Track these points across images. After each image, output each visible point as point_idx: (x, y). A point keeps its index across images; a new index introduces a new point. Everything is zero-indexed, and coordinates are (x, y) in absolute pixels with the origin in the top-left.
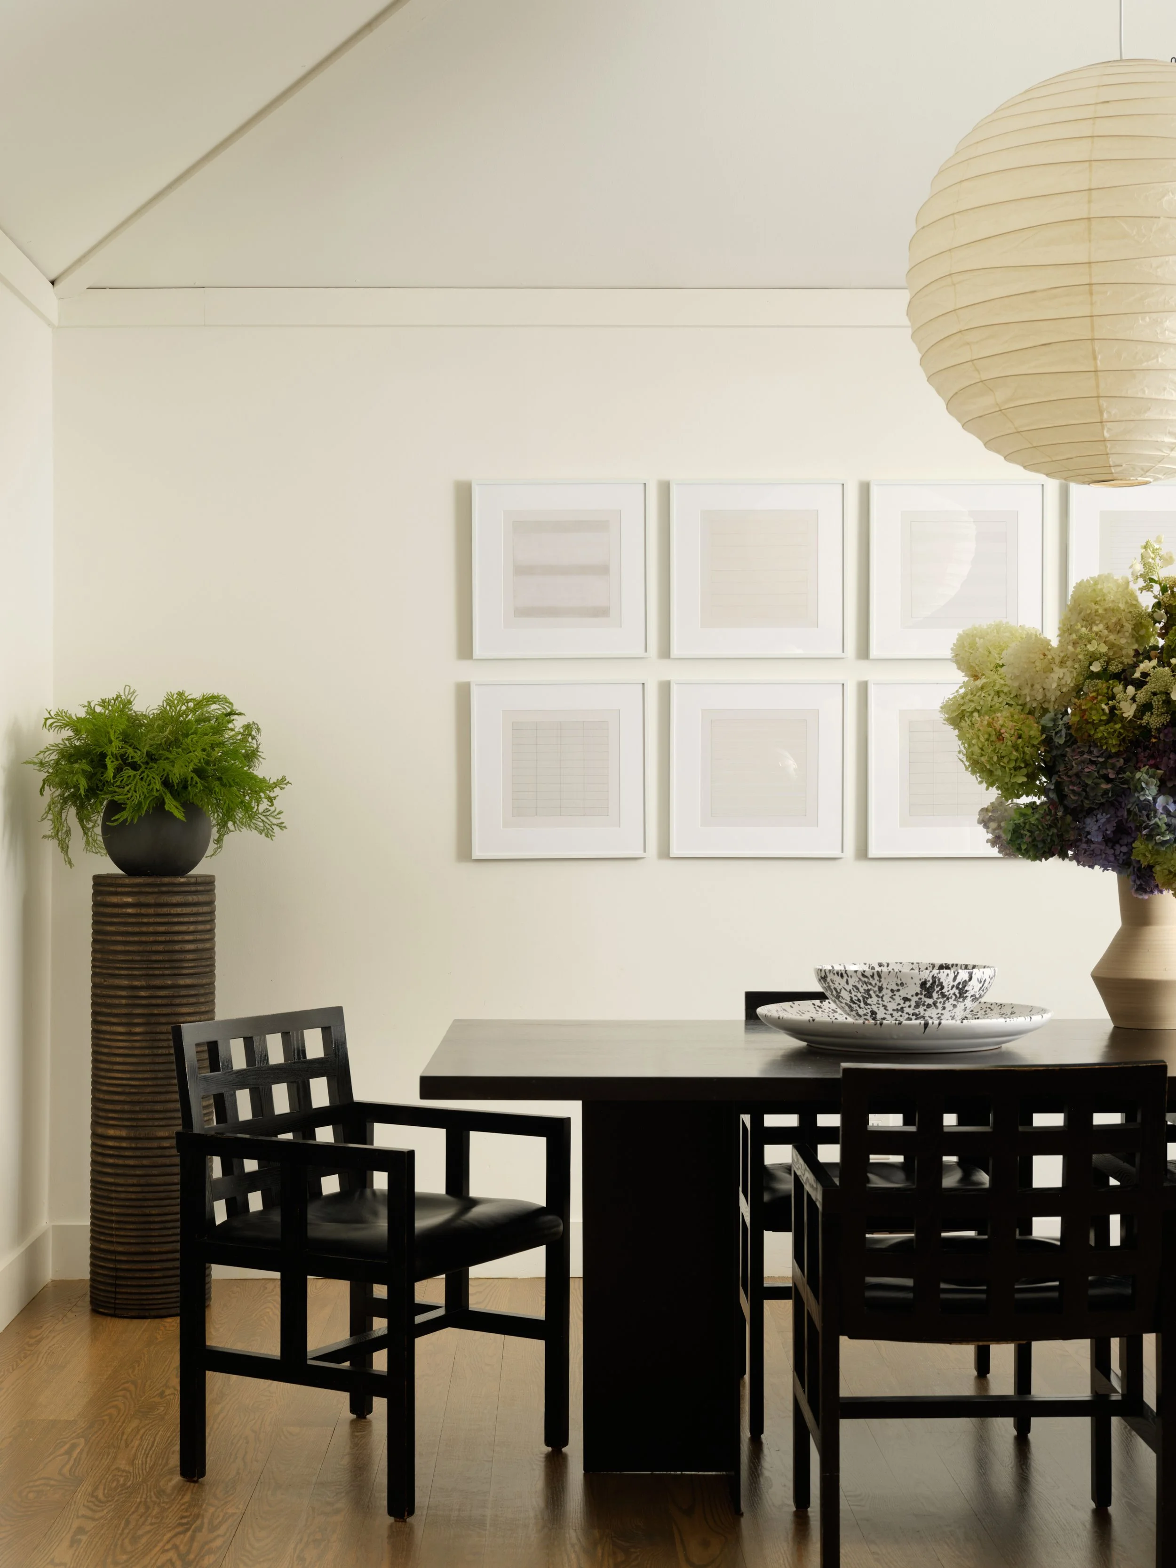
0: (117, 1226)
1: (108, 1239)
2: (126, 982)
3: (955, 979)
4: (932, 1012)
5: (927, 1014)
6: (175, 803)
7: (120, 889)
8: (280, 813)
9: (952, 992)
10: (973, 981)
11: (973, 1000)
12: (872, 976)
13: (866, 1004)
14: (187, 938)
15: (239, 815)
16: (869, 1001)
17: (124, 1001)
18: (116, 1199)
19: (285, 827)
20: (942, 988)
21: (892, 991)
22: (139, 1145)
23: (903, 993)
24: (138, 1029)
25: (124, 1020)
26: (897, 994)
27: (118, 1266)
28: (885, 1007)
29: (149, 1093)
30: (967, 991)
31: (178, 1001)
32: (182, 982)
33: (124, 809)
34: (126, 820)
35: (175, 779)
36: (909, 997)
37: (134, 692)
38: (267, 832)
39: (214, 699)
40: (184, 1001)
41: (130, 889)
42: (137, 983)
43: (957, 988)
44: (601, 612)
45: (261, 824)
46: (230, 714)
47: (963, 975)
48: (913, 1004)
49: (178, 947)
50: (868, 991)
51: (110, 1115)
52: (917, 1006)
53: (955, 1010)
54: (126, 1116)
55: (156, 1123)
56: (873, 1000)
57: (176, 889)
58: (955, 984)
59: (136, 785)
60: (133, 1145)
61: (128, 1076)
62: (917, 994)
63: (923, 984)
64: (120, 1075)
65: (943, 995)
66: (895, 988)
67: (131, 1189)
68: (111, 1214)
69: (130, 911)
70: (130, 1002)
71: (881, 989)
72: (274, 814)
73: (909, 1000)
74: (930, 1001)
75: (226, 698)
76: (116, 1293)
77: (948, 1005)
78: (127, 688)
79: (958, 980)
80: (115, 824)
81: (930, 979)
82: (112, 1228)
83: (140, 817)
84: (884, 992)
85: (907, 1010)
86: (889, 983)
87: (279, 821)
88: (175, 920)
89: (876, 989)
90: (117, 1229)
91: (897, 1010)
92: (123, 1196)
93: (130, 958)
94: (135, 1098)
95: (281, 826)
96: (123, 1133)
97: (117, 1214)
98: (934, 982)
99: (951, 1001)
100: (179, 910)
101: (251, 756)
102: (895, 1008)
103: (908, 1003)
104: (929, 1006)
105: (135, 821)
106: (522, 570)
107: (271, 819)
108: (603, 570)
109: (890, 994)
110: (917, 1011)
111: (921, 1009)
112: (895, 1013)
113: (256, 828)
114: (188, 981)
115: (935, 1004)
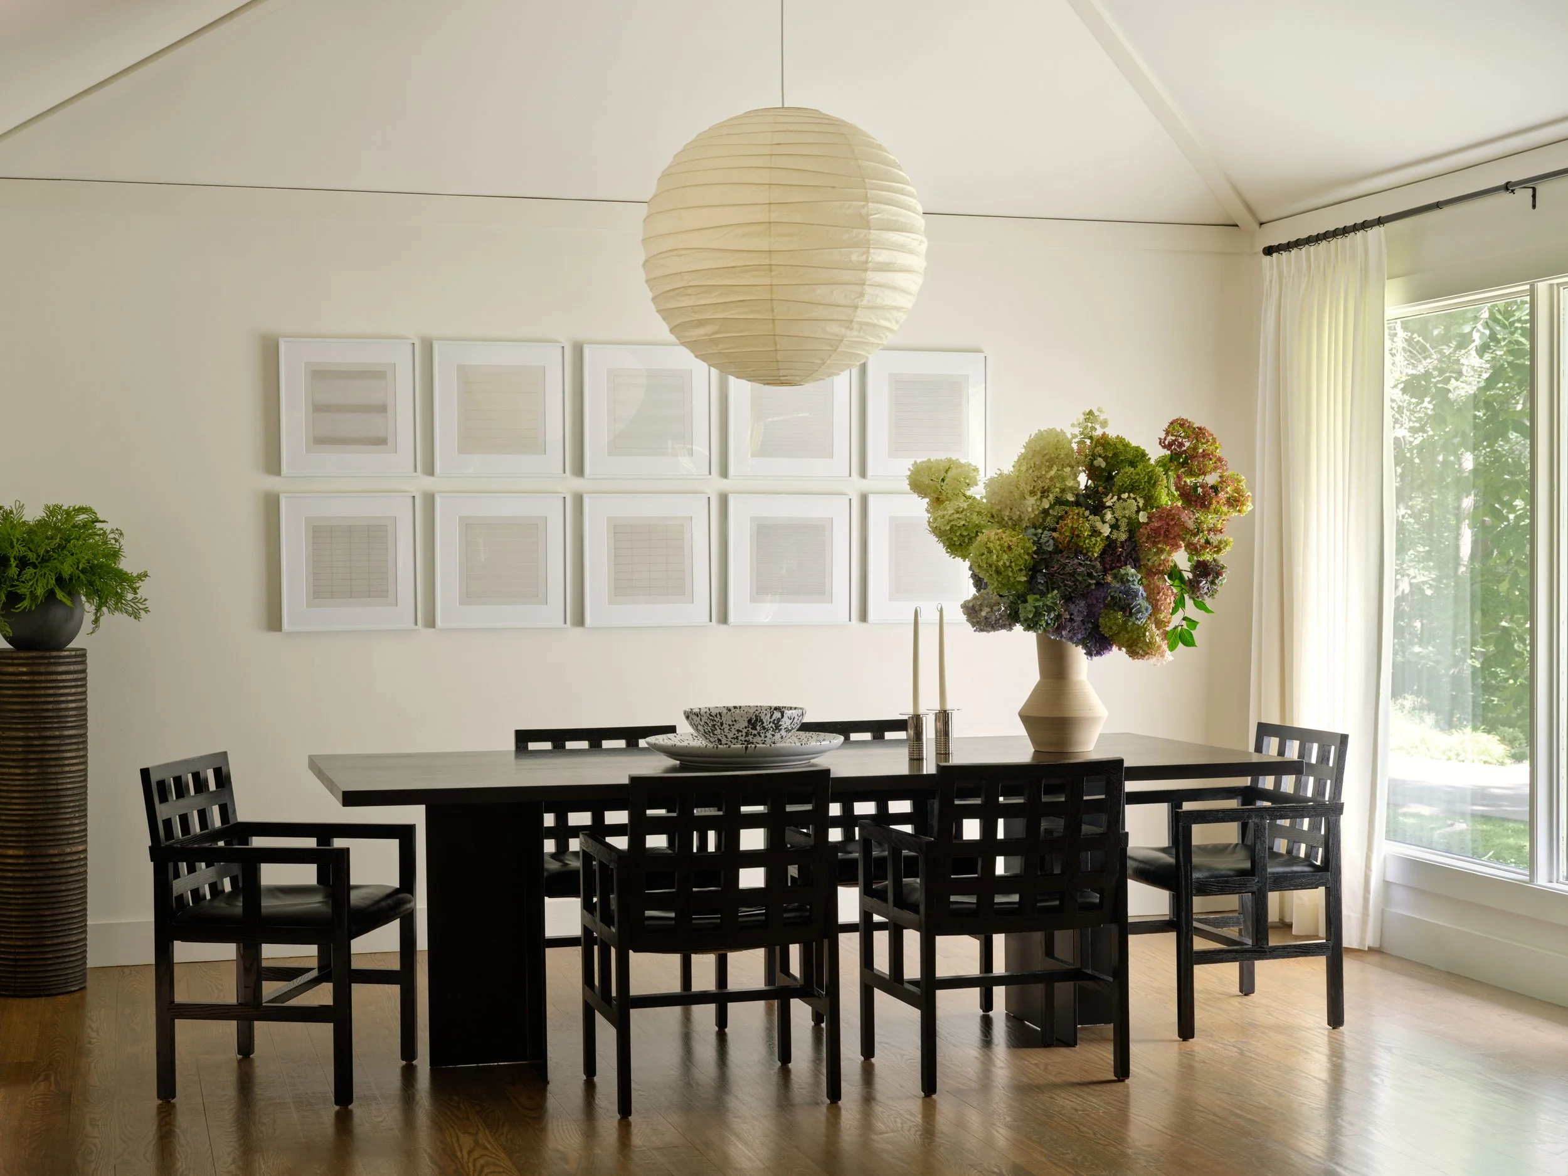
0: (16, 925)
1: (8, 936)
2: (22, 734)
3: (771, 717)
4: (757, 739)
5: (755, 740)
6: (63, 593)
7: (16, 661)
8: (145, 600)
9: (770, 726)
10: (785, 718)
11: (786, 731)
12: (716, 716)
13: (714, 734)
14: (70, 698)
15: (112, 602)
16: (715, 732)
17: (20, 749)
18: (15, 904)
19: (148, 611)
20: (763, 723)
21: (729, 725)
22: (35, 861)
23: (737, 727)
24: (32, 771)
25: (22, 764)
26: (733, 727)
27: (17, 957)
28: (726, 736)
29: (42, 820)
30: (781, 725)
31: (63, 748)
32: (66, 733)
33: (25, 599)
34: (26, 608)
35: (66, 576)
36: (741, 729)
37: (23, 505)
38: (136, 615)
39: (82, 510)
40: (69, 748)
41: (24, 661)
42: (31, 735)
43: (773, 723)
44: (381, 441)
45: (131, 609)
46: (93, 522)
47: (777, 715)
48: (744, 734)
49: (63, 706)
50: (714, 725)
51: (9, 839)
52: (747, 735)
53: (774, 738)
54: (23, 839)
55: (48, 844)
56: (718, 732)
57: (61, 661)
58: (772, 720)
59: (37, 580)
60: (29, 862)
61: (24, 807)
62: (746, 727)
63: (749, 721)
64: (17, 807)
65: (764, 728)
66: (731, 723)
67: (28, 896)
68: (11, 916)
69: (25, 678)
70: (26, 749)
71: (722, 724)
72: (140, 601)
73: (741, 731)
74: (755, 732)
75: (91, 509)
76: (15, 978)
77: (769, 735)
78: (18, 503)
79: (774, 717)
80: (18, 611)
81: (754, 717)
82: (11, 928)
83: (36, 605)
84: (724, 726)
85: (740, 738)
86: (728, 720)
87: (144, 606)
88: (61, 684)
89: (719, 724)
90: (15, 928)
91: (734, 738)
92: (20, 901)
93: (25, 715)
94: (30, 825)
95: (146, 611)
96: (21, 852)
97: (15, 916)
98: (757, 720)
99: (770, 732)
100: (64, 677)
101: (115, 554)
102: (733, 736)
103: (740, 734)
104: (755, 735)
105: (33, 608)
106: (318, 408)
107: (139, 605)
108: (382, 409)
109: (728, 727)
110: (747, 739)
111: (750, 737)
112: (733, 740)
113: (126, 612)
114: (71, 732)
115: (759, 733)
